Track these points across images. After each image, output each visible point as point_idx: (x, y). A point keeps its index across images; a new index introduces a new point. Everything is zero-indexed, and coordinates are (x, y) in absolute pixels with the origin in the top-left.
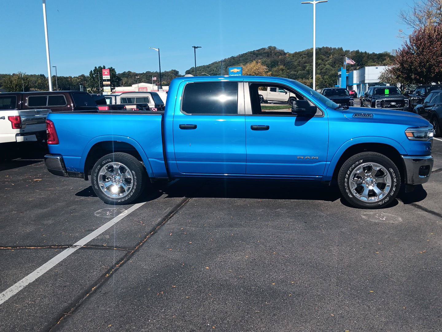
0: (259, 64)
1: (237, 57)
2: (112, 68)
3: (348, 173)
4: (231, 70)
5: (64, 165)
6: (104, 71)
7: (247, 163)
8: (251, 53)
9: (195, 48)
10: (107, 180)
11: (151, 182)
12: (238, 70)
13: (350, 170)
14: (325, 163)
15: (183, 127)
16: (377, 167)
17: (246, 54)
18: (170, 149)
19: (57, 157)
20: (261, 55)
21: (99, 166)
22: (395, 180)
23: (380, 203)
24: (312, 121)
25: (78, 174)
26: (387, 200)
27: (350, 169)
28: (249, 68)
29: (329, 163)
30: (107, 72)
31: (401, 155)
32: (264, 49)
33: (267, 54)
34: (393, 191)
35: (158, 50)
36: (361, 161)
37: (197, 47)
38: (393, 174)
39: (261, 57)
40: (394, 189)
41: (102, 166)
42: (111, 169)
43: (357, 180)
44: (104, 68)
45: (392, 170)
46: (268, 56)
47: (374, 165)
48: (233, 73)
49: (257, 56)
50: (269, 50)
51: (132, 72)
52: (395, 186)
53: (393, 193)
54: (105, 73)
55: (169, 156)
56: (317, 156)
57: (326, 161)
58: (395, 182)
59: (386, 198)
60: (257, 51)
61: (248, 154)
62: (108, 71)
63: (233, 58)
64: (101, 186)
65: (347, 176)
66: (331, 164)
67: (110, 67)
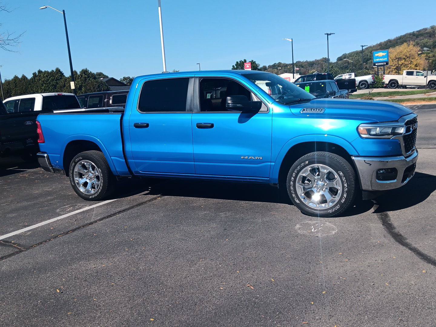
0: (411, 46)
1: (394, 40)
2: (253, 61)
3: (294, 176)
4: (376, 54)
5: (50, 162)
6: (246, 65)
7: (195, 163)
8: (410, 34)
9: (328, 34)
10: (83, 177)
11: (118, 180)
12: (384, 54)
13: (295, 173)
14: (270, 163)
15: (137, 126)
16: (325, 169)
17: (405, 36)
18: (129, 147)
19: (43, 155)
20: (422, 36)
21: (74, 164)
22: (346, 185)
23: (330, 211)
24: (256, 118)
25: (61, 170)
26: (337, 207)
27: (295, 171)
28: (398, 51)
29: (273, 164)
30: (249, 66)
31: (352, 156)
32: (426, 29)
33: (429, 35)
34: (344, 197)
35: (291, 40)
36: (307, 162)
37: (330, 34)
38: (343, 178)
39: (422, 38)
40: (345, 196)
41: (76, 163)
42: (84, 167)
43: (307, 183)
44: (245, 61)
45: (341, 174)
46: (430, 36)
47: (322, 167)
48: (378, 57)
49: (417, 37)
50: (431, 30)
51: (282, 62)
52: (346, 191)
53: (344, 200)
54: (247, 67)
55: (128, 155)
56: (261, 156)
57: (271, 162)
58: (346, 187)
59: (336, 205)
60: (417, 31)
61: (196, 154)
62: (249, 64)
63: (389, 41)
64: (77, 183)
65: (293, 178)
66: (275, 165)
67: (251, 61)
